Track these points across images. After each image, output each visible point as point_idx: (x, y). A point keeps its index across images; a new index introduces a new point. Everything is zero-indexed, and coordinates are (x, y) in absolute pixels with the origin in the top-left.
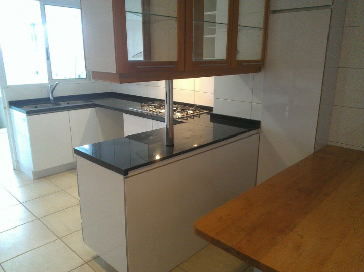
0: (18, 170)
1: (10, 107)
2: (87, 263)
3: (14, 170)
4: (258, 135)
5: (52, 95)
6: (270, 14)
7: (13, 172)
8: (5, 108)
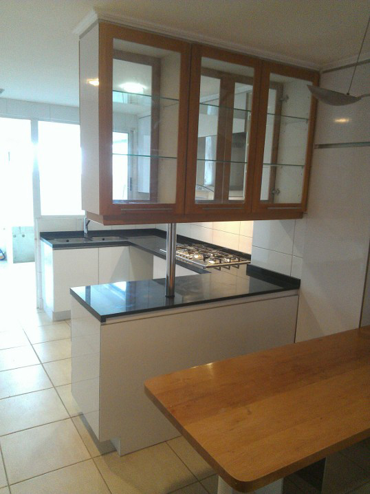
0: (41, 309)
1: (41, 239)
2: (71, 418)
3: (38, 308)
4: (297, 297)
5: (87, 228)
6: (315, 148)
7: (36, 311)
8: (36, 239)
